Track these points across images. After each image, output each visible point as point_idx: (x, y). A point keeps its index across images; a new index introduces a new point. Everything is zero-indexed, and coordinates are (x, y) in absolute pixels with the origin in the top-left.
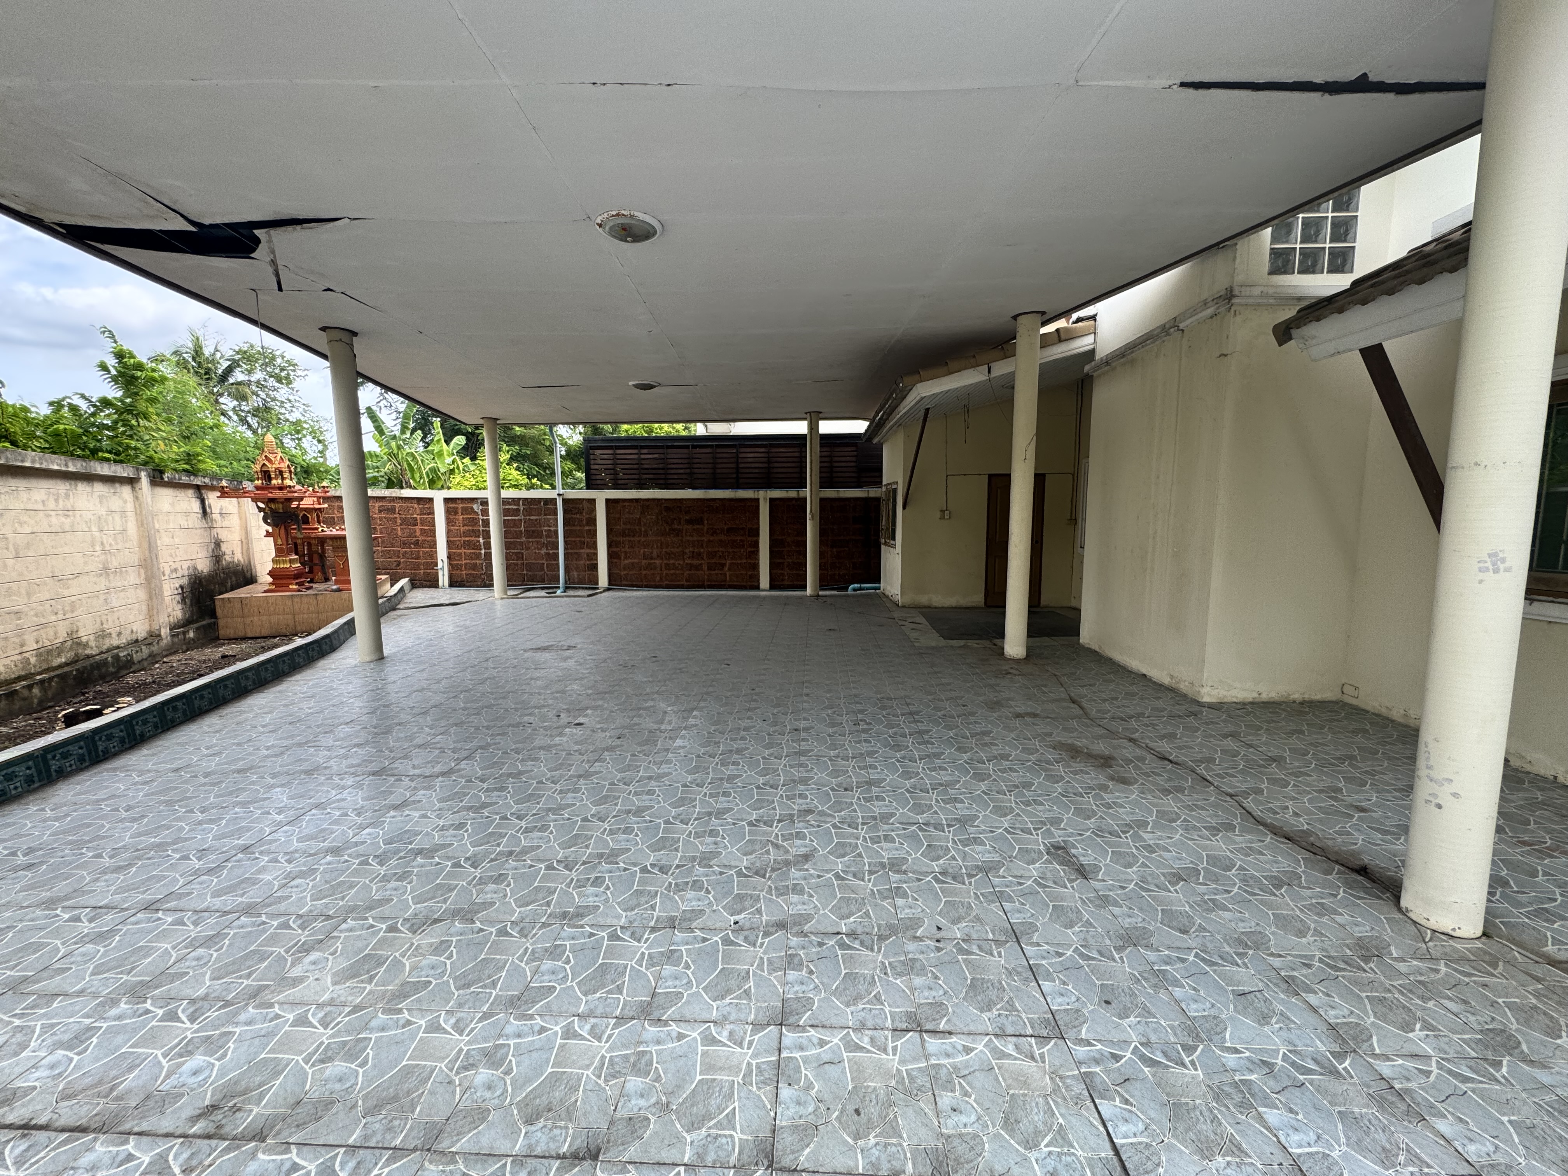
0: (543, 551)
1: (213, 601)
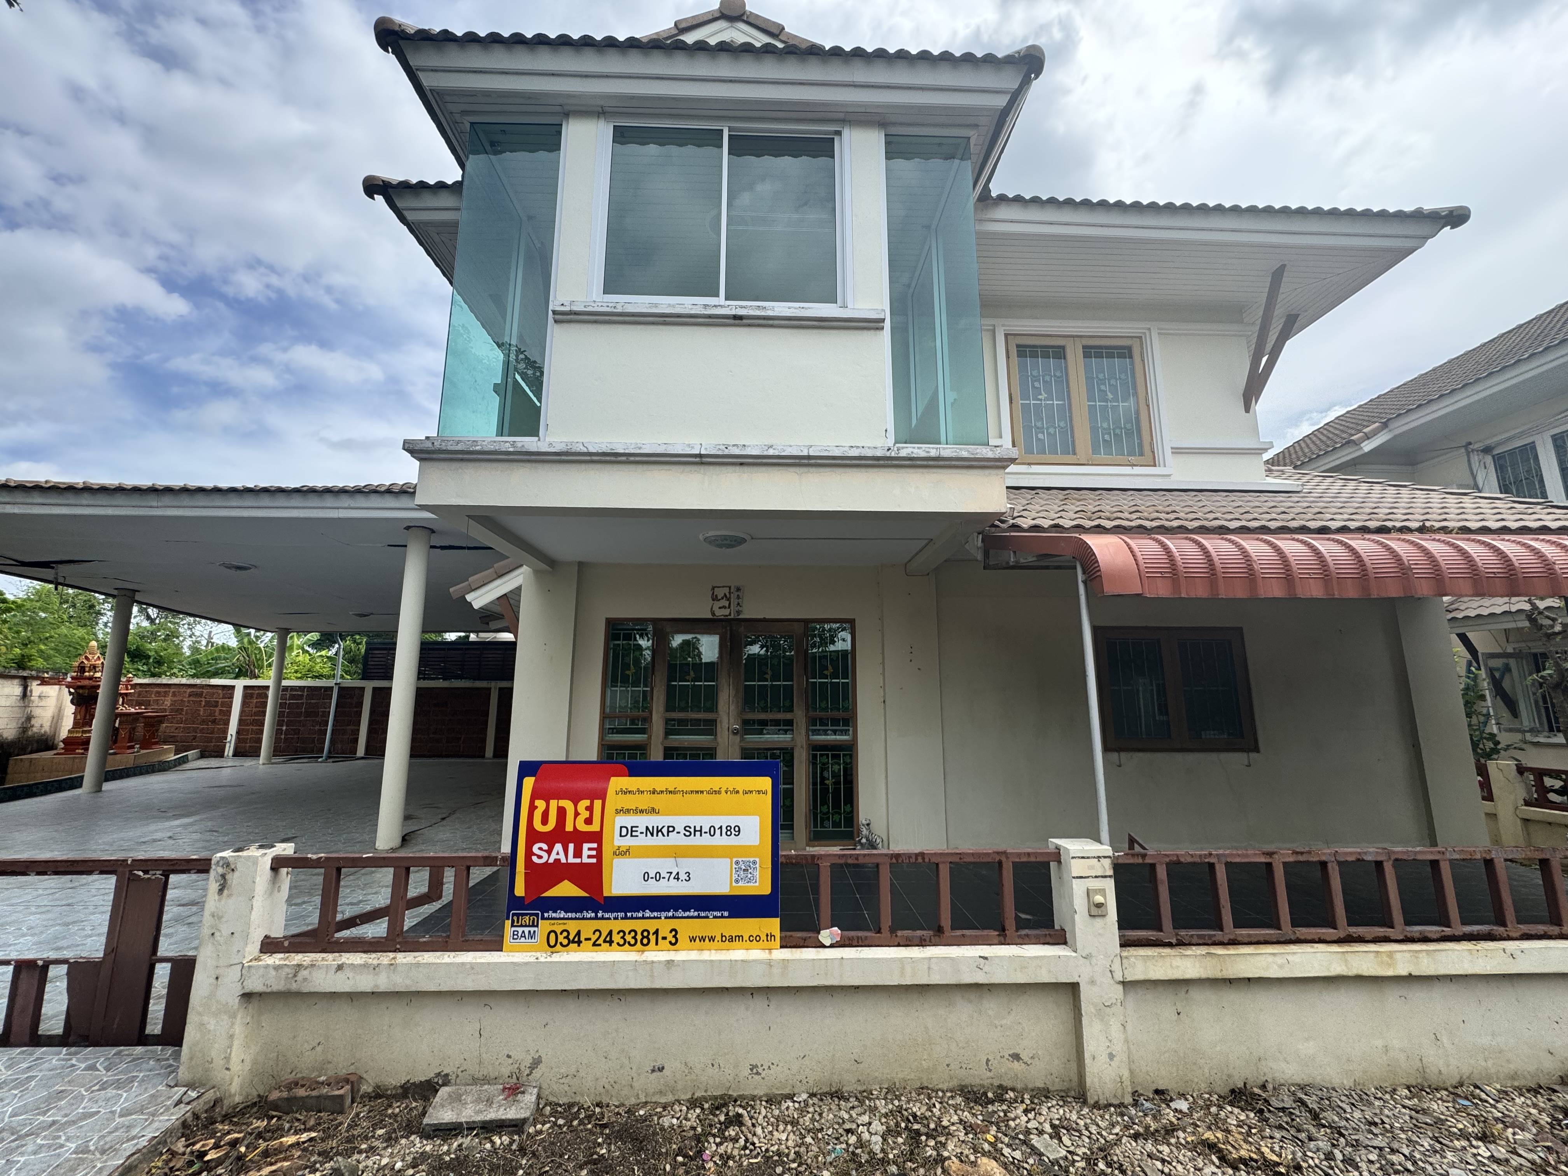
0: (317, 728)
1: (8, 760)
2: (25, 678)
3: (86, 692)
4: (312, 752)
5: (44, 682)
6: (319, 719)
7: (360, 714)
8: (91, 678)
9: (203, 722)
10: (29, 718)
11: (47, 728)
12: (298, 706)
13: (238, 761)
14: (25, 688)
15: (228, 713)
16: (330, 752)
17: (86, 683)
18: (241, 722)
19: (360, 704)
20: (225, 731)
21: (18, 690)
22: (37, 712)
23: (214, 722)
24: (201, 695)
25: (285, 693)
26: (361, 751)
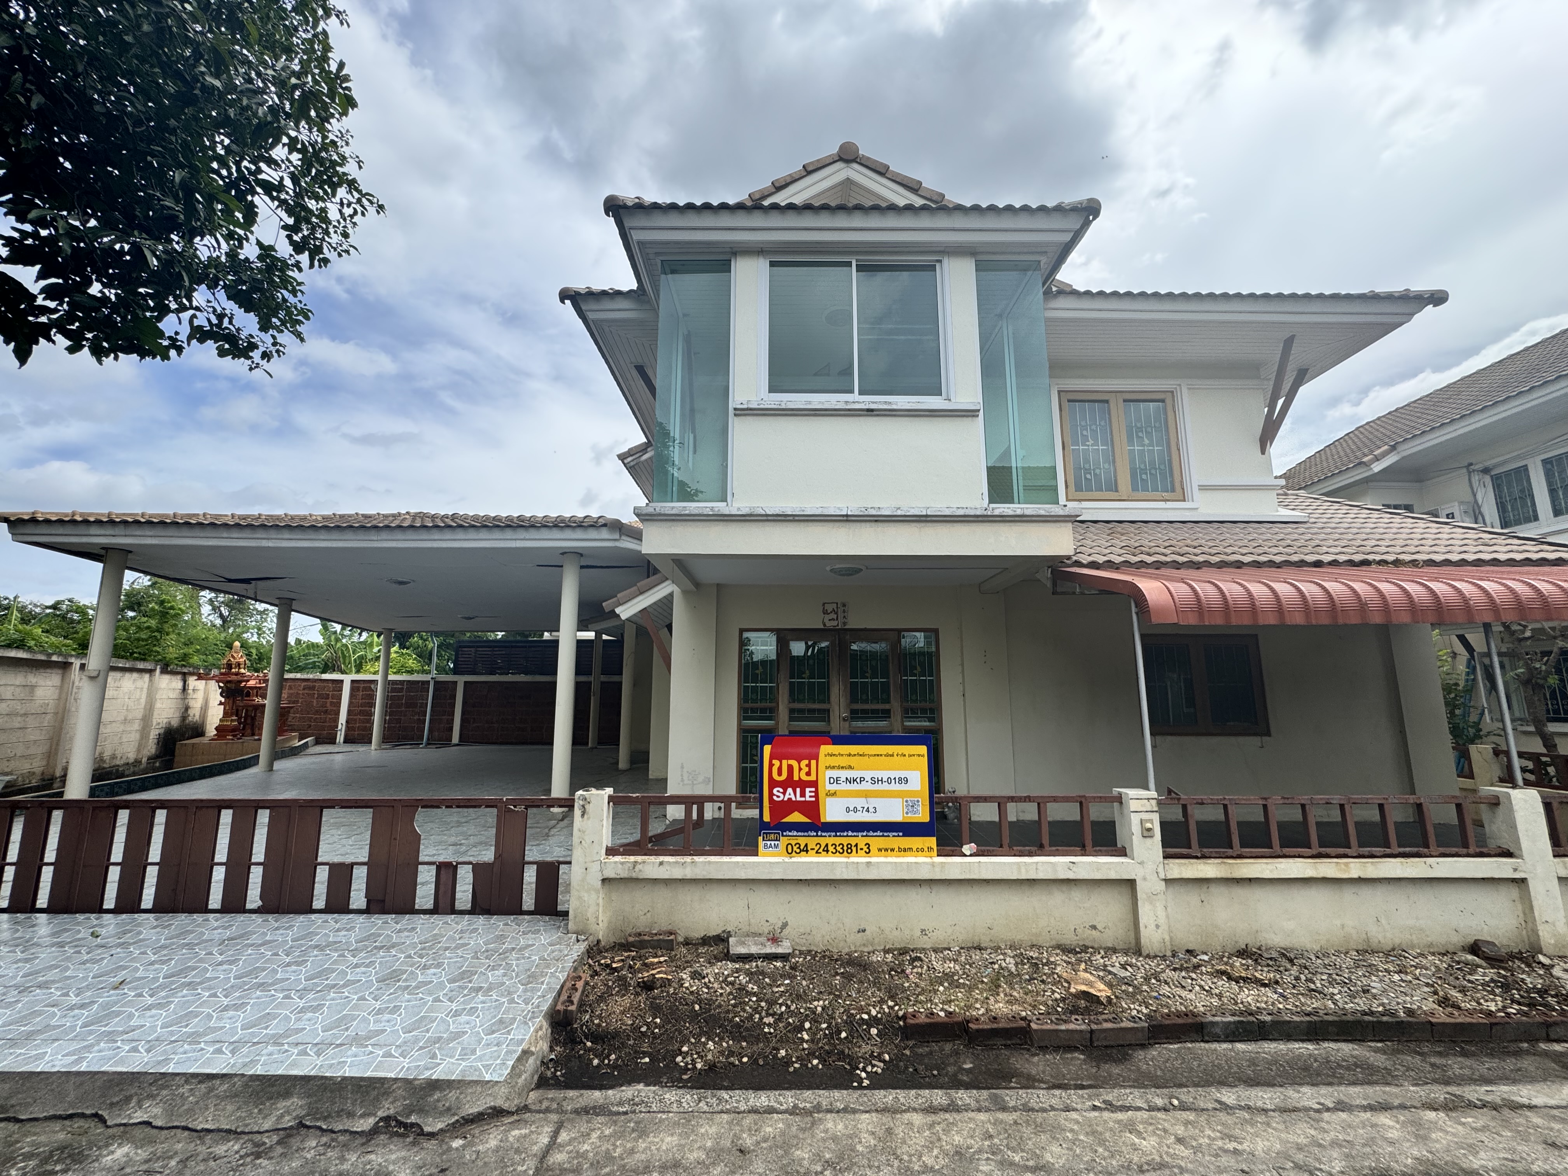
0: (416, 717)
1: (175, 745)
2: (184, 674)
3: (233, 686)
4: (413, 739)
5: (200, 677)
6: (417, 710)
7: (453, 706)
8: (237, 674)
9: (317, 712)
10: (187, 708)
11: (197, 717)
12: (400, 698)
13: (348, 747)
14: (185, 682)
15: (338, 704)
16: (428, 739)
17: (234, 678)
18: (349, 712)
19: (454, 697)
20: (336, 720)
21: (180, 685)
22: (192, 703)
23: (326, 712)
24: (313, 688)
25: (392, 687)
26: (455, 739)
